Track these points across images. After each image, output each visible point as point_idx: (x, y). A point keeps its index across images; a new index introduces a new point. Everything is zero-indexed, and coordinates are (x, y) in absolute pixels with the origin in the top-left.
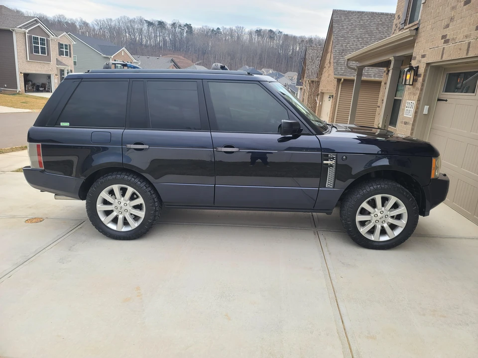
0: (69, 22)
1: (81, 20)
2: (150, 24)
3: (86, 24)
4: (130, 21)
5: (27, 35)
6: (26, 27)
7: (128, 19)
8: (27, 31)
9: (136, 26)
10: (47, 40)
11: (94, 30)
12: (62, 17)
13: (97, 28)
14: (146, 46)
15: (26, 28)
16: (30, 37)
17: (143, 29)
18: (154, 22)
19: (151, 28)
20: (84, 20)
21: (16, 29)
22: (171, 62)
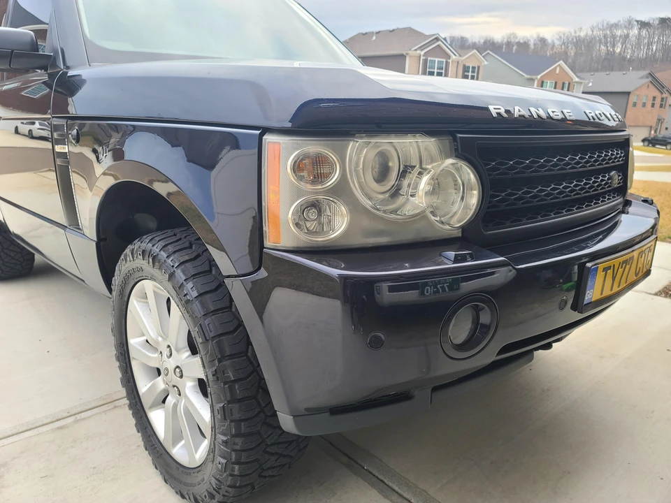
0: (522, 41)
1: (538, 37)
2: (643, 25)
3: (543, 41)
4: (612, 26)
5: (422, 58)
6: (421, 48)
7: (607, 24)
8: (423, 53)
9: (619, 33)
10: (447, 62)
11: (553, 46)
12: (512, 37)
13: (557, 43)
14: (630, 60)
15: (422, 50)
16: (425, 61)
17: (631, 35)
18: (651, 22)
19: (644, 32)
20: (541, 36)
21: (409, 52)
22: (647, 78)
